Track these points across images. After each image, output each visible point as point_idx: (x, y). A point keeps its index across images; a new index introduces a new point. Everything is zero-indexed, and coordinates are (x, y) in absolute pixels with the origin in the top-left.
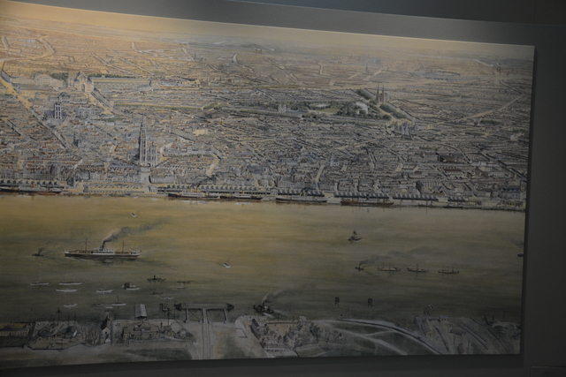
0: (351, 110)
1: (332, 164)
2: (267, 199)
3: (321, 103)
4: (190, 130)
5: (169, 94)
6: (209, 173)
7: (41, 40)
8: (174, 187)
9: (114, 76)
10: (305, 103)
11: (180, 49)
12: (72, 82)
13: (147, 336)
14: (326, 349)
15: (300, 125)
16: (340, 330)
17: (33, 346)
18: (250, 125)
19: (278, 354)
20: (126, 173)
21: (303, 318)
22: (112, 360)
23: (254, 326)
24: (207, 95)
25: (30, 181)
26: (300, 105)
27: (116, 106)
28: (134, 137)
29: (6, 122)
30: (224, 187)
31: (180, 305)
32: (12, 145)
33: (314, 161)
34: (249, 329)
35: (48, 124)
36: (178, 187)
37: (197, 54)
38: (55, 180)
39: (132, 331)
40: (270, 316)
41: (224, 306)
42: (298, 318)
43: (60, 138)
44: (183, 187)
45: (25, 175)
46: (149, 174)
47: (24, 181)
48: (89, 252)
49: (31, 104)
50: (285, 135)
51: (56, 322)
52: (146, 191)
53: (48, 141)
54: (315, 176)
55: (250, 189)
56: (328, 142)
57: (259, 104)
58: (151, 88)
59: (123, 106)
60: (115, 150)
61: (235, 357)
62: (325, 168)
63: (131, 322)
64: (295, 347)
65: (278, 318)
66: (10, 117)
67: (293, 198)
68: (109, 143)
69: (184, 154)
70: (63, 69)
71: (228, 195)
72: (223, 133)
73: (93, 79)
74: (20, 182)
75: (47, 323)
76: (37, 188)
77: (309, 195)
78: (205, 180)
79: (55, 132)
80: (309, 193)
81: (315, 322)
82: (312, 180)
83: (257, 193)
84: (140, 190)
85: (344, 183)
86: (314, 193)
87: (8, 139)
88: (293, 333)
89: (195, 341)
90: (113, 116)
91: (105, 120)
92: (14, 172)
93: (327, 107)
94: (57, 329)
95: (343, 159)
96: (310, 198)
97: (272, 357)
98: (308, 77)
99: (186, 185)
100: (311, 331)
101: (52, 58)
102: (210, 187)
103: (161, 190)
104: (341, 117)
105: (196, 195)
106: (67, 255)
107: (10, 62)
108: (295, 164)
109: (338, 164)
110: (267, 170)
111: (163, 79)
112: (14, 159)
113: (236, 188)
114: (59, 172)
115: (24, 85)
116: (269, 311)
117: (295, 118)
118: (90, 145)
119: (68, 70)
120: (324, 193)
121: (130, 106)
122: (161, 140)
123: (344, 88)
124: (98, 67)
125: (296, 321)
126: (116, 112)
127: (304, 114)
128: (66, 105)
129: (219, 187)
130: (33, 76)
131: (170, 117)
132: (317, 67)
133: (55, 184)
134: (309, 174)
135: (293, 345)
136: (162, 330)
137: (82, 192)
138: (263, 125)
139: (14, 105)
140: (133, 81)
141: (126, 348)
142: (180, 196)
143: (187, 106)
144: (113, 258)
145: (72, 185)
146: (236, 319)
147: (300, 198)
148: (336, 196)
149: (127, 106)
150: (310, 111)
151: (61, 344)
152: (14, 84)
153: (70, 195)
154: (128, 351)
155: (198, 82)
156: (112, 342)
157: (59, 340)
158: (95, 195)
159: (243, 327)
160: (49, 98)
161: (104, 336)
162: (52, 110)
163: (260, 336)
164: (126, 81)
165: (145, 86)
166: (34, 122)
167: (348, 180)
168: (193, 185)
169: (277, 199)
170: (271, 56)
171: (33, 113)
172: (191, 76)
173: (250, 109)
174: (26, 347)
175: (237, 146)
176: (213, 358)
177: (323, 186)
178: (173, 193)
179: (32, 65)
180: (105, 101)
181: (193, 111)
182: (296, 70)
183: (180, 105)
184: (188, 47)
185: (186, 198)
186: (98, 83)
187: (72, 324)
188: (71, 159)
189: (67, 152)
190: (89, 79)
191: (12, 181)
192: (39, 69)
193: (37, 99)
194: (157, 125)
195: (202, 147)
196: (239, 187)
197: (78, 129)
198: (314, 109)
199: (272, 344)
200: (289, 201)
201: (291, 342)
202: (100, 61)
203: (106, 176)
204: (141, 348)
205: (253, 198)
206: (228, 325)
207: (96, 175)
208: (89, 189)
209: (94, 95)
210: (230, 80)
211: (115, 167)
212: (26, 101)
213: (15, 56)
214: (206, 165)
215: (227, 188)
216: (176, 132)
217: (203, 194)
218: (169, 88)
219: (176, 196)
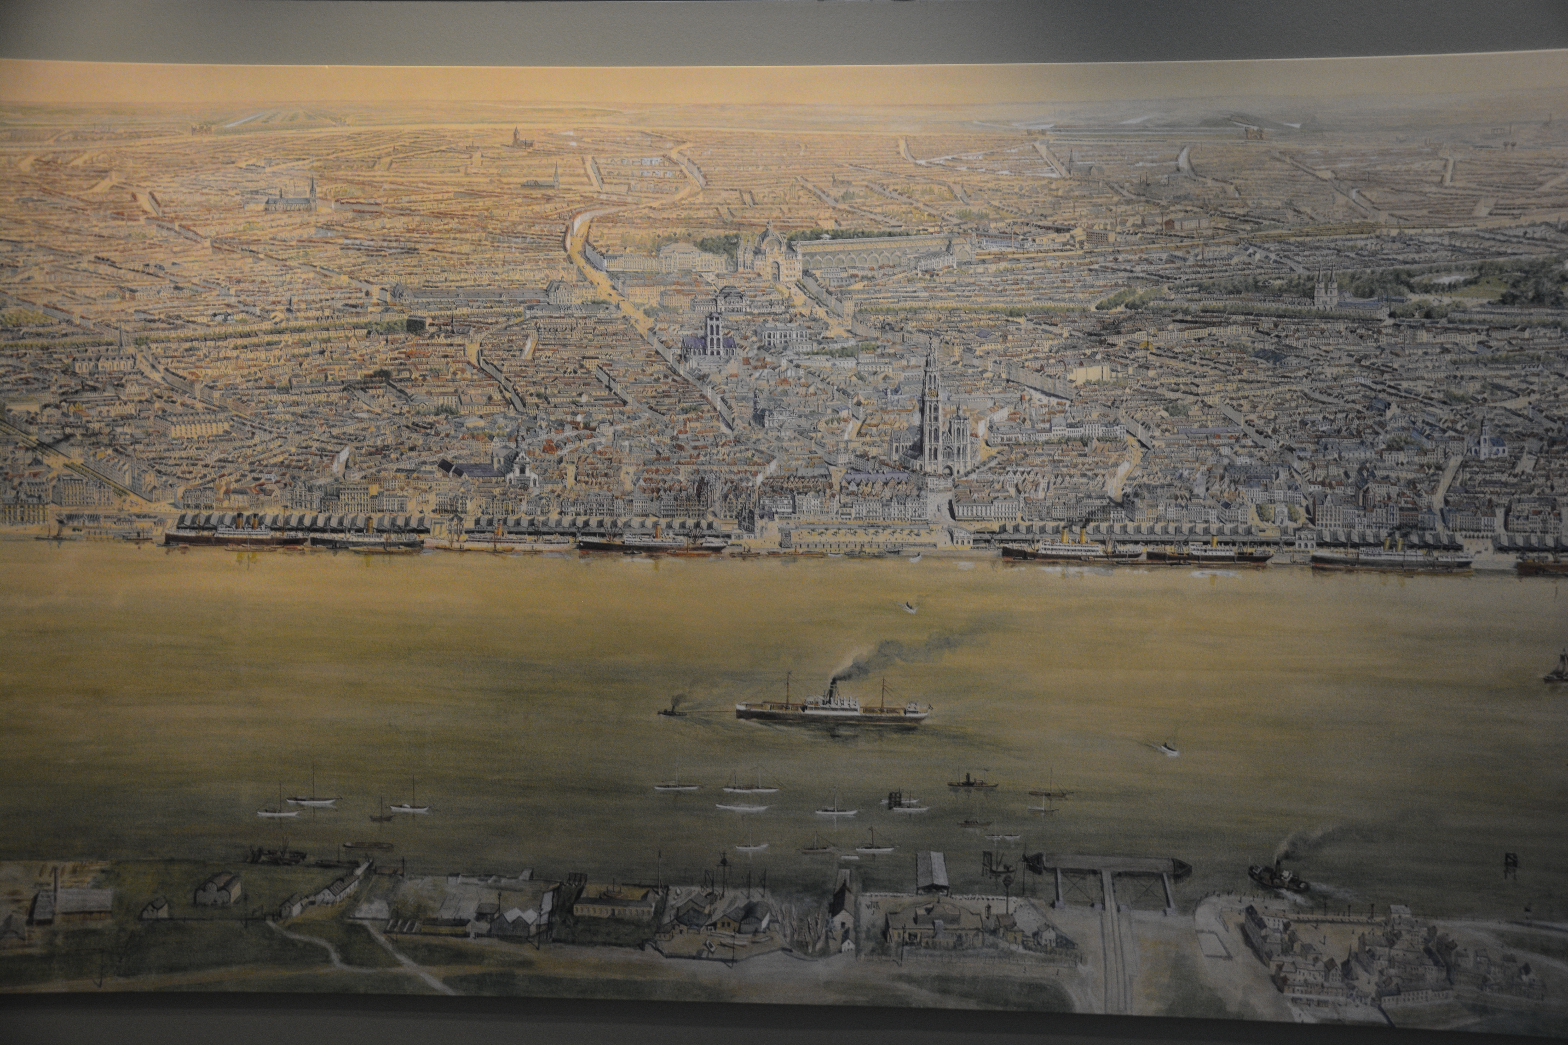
0: (1548, 286)
1: (1485, 451)
2: (1286, 560)
3: (1448, 270)
4: (1059, 370)
5: (999, 273)
6: (1115, 488)
7: (674, 155)
8: (1016, 529)
9: (855, 235)
10: (1397, 275)
11: (1028, 147)
12: (749, 256)
13: (951, 941)
14: (1481, 1010)
15: (1384, 341)
16: (1523, 956)
17: (666, 947)
18: (1231, 348)
19: (1327, 1014)
20: (887, 493)
21: (1400, 912)
22: (860, 999)
23: (1251, 927)
24: (1105, 269)
25: (649, 522)
26: (1382, 281)
27: (860, 314)
28: (908, 397)
29: (594, 370)
30: (1158, 528)
31: (1038, 858)
32: (608, 430)
33: (1428, 445)
34: (1238, 936)
35: (691, 372)
36: (1029, 530)
37: (1076, 155)
38: (710, 518)
39: (910, 925)
40: (1299, 899)
41: (1163, 865)
42: (1387, 911)
43: (719, 405)
44: (1043, 530)
45: (638, 506)
46: (949, 496)
47: (636, 522)
48: (796, 707)
49: (650, 323)
50: (1335, 371)
51: (718, 890)
52: (943, 542)
53: (692, 415)
54: (1433, 490)
55: (1235, 532)
56: (1472, 388)
57: (1257, 287)
58: (952, 261)
59: (878, 312)
60: (859, 433)
61: (1197, 1013)
62: (1464, 465)
63: (907, 899)
64: (1380, 995)
65: (1325, 908)
66: (603, 359)
67: (1364, 554)
68: (844, 414)
69: (1043, 437)
70: (725, 224)
71: (1169, 550)
72: (1151, 373)
73: (801, 247)
74: (627, 525)
75: (696, 889)
76: (667, 539)
77: (1412, 546)
78: (1104, 509)
79: (709, 392)
80: (1415, 539)
81: (1442, 926)
82: (1424, 501)
83: (1253, 544)
84: (925, 538)
85: (1526, 508)
86: (1429, 539)
87: (599, 414)
88: (1372, 955)
89: (1082, 959)
90: (852, 342)
91: (832, 354)
92: (614, 498)
93: (1467, 283)
94: (720, 909)
95: (1521, 436)
96: (1419, 556)
97: (1309, 1019)
98: (1407, 198)
99: (1050, 525)
100: (1428, 951)
101: (700, 199)
102: (1117, 527)
103: (982, 539)
104: (1516, 310)
105: (1079, 550)
106: (741, 714)
107: (603, 220)
108: (1370, 454)
109: (1505, 452)
110: (1284, 475)
111: (983, 234)
112: (613, 464)
113: (1191, 531)
114: (717, 495)
115: (636, 275)
116: (1296, 885)
117: (1365, 321)
118: (793, 421)
119: (740, 225)
120: (1459, 538)
121: (896, 312)
122: (979, 401)
123: (1524, 221)
124: (814, 213)
125: (1379, 919)
126: (861, 330)
127: (1395, 306)
128: (734, 318)
129: (1144, 527)
130: (656, 249)
131: (1005, 337)
132: (1436, 165)
133: (710, 526)
134: (1412, 484)
135: (1372, 989)
136: (992, 924)
137: (776, 548)
138: (1269, 345)
139: (611, 328)
140: (903, 243)
141: (896, 970)
142: (1035, 555)
143: (1050, 304)
144: (856, 723)
145: (750, 530)
146: (1198, 902)
147: (1384, 555)
148: (1502, 549)
149: (888, 311)
150: (1415, 298)
151: (733, 947)
152: (612, 275)
153: (745, 555)
154: (901, 978)
155: (1079, 233)
156: (858, 951)
157: (725, 935)
158: (809, 554)
159: (1219, 928)
160: (694, 304)
161: (838, 932)
162: (701, 333)
163: (1270, 955)
164: (884, 244)
165: (936, 255)
166: (658, 368)
167: (1540, 499)
168: (1071, 523)
169: (1315, 559)
170: (1292, 145)
171: (657, 346)
172: (1059, 220)
173: (1231, 302)
174: (649, 949)
175: (1195, 411)
176: (1135, 1012)
177: (1458, 519)
178: (1015, 546)
179: (652, 222)
180: (832, 302)
181: (1066, 315)
182: (1370, 180)
183: (1029, 301)
184: (1051, 138)
185: (1052, 559)
186: (812, 255)
187: (757, 895)
188: (748, 461)
189: (737, 441)
190: (790, 247)
191: (608, 520)
192: (670, 231)
193: (665, 308)
194: (969, 359)
195: (1095, 415)
196: (1200, 527)
197: (764, 380)
198: (1427, 289)
199: (1306, 983)
200: (1351, 566)
201: (1367, 982)
202: (819, 196)
203: (835, 505)
204: (935, 972)
205: (1242, 557)
206: (1175, 919)
207: (809, 502)
208: (794, 539)
209: (802, 287)
210: (1170, 223)
211: (858, 477)
212: (639, 315)
213: (614, 204)
214: (1106, 466)
215: (1165, 531)
216: (1022, 376)
217: (1100, 549)
218: (1000, 258)
219: (1024, 556)
